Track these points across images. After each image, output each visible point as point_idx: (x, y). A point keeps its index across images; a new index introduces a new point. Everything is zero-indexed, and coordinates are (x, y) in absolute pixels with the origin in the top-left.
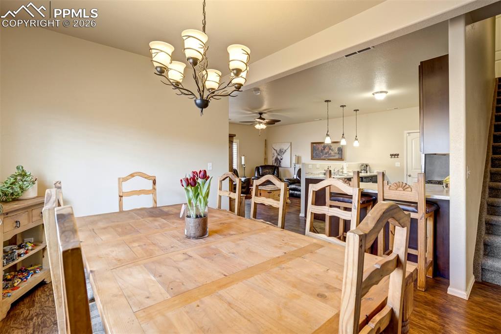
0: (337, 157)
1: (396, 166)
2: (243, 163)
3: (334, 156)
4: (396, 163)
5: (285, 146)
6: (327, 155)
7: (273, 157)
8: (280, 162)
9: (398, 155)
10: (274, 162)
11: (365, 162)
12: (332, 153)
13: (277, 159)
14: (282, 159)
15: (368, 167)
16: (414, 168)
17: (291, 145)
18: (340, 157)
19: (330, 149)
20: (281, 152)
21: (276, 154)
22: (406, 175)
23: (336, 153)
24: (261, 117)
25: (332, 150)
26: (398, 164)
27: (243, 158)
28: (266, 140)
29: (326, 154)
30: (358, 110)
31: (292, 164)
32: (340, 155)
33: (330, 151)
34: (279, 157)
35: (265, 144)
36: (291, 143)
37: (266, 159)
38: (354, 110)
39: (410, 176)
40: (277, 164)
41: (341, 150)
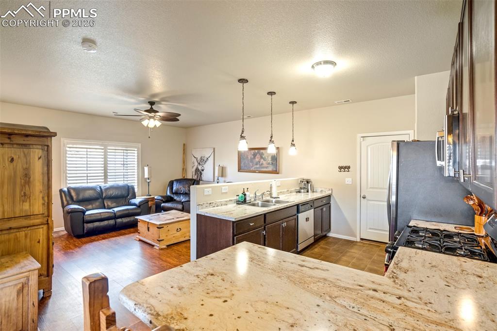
0: (270, 168)
1: (347, 183)
2: (146, 176)
3: (267, 167)
4: (347, 179)
5: (207, 153)
6: (258, 166)
7: (193, 167)
8: (201, 174)
9: (349, 168)
10: (194, 173)
11: (306, 177)
12: (264, 163)
13: (197, 170)
14: (203, 170)
15: (309, 185)
16: (369, 186)
17: (214, 151)
18: (274, 169)
19: (262, 157)
20: (203, 161)
21: (196, 164)
22: (359, 196)
23: (269, 164)
24: (152, 108)
25: (265, 160)
26: (348, 181)
27: (146, 169)
28: (184, 144)
29: (257, 164)
30: (296, 102)
31: (215, 178)
32: (275, 167)
33: (262, 160)
34: (200, 168)
35: (184, 150)
36: (214, 149)
37: (184, 170)
38: (290, 103)
39: (364, 198)
40: (197, 177)
41: (275, 159)
